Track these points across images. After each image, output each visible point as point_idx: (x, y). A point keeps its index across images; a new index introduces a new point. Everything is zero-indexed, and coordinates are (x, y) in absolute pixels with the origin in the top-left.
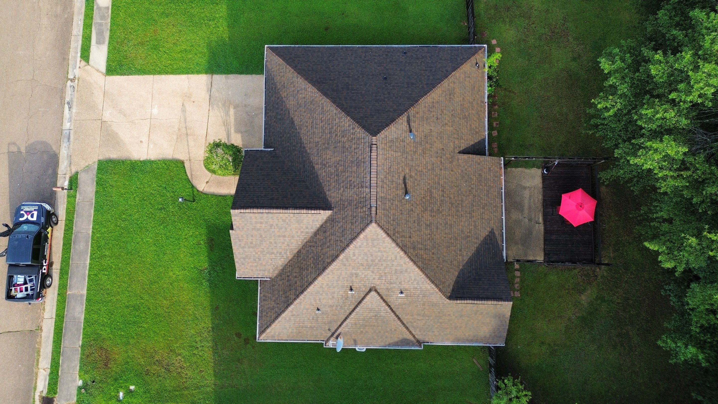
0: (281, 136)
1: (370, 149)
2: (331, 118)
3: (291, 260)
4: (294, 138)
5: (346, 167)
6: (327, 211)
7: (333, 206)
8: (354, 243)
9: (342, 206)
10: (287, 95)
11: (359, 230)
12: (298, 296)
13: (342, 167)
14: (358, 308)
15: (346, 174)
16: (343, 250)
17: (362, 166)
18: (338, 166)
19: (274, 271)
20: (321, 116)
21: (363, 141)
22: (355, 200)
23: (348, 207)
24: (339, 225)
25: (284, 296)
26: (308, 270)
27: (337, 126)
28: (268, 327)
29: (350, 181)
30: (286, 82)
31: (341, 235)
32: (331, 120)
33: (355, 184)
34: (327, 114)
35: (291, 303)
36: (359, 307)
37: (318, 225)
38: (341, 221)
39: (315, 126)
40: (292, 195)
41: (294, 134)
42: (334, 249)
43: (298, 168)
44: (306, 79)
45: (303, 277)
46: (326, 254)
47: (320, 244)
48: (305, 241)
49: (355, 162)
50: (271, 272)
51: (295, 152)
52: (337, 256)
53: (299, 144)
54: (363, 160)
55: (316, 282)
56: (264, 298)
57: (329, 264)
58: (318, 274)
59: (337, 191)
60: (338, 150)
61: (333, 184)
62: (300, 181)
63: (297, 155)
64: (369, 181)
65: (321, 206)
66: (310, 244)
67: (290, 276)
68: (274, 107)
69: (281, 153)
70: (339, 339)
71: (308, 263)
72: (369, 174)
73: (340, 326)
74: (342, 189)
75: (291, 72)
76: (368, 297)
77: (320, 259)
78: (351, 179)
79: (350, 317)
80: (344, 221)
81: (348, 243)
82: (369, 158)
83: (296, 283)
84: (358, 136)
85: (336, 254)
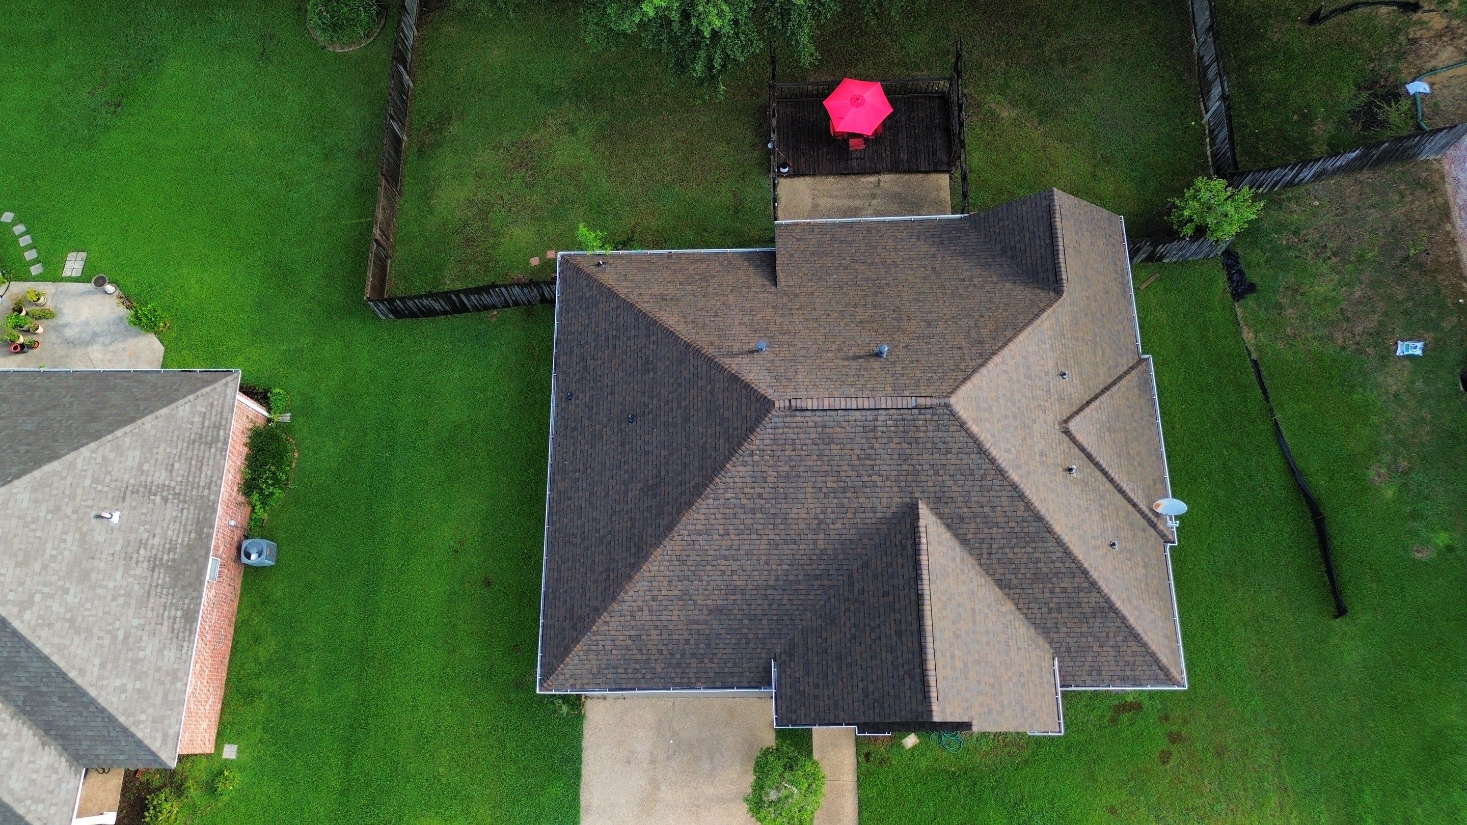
0: (744, 641)
1: (798, 413)
2: (722, 510)
3: (1017, 604)
4: (753, 607)
5: (829, 468)
6: (921, 511)
7: (908, 500)
8: (987, 446)
9: (909, 478)
10: (656, 627)
11: (963, 433)
12: (1093, 584)
13: (829, 479)
14: (1101, 462)
15: (843, 468)
16: (1001, 471)
17: (831, 430)
18: (825, 490)
19: (1039, 647)
20: (716, 537)
21: (781, 431)
22: (899, 446)
23: (914, 462)
24: (949, 483)
25: (1092, 620)
26: (1038, 560)
27: (742, 496)
28: (1157, 661)
29: (859, 458)
30: (627, 633)
31: (970, 478)
32: (727, 511)
33: (866, 446)
34: (712, 522)
35: (1108, 600)
36: (1098, 459)
37: (946, 535)
38: (940, 479)
39: (734, 552)
40: (885, 594)
41: (745, 607)
42: (999, 494)
43: (819, 592)
44: (630, 578)
45: (1054, 571)
46: (1009, 514)
47: (986, 531)
48: (978, 568)
49: (822, 447)
50: (1042, 654)
51: (785, 602)
52: (1014, 486)
53: (769, 591)
54: (820, 429)
55: (1066, 539)
56: (1094, 673)
57: (1028, 505)
58: (1047, 535)
59: (879, 490)
60: (792, 490)
61: (862, 500)
62: (851, 584)
63: (792, 597)
64: (864, 413)
65: (908, 526)
66: (985, 556)
67: (1051, 605)
68: (678, 665)
69: (783, 641)
70: (1159, 510)
71: (1025, 560)
72: (850, 413)
73: (1134, 505)
74: (875, 478)
75: (608, 619)
76: (1080, 438)
77: (1017, 530)
78: (854, 457)
79: (1118, 482)
80: (941, 472)
81: (987, 461)
82: (818, 413)
83: (1064, 590)
84: (768, 442)
85: (1009, 488)
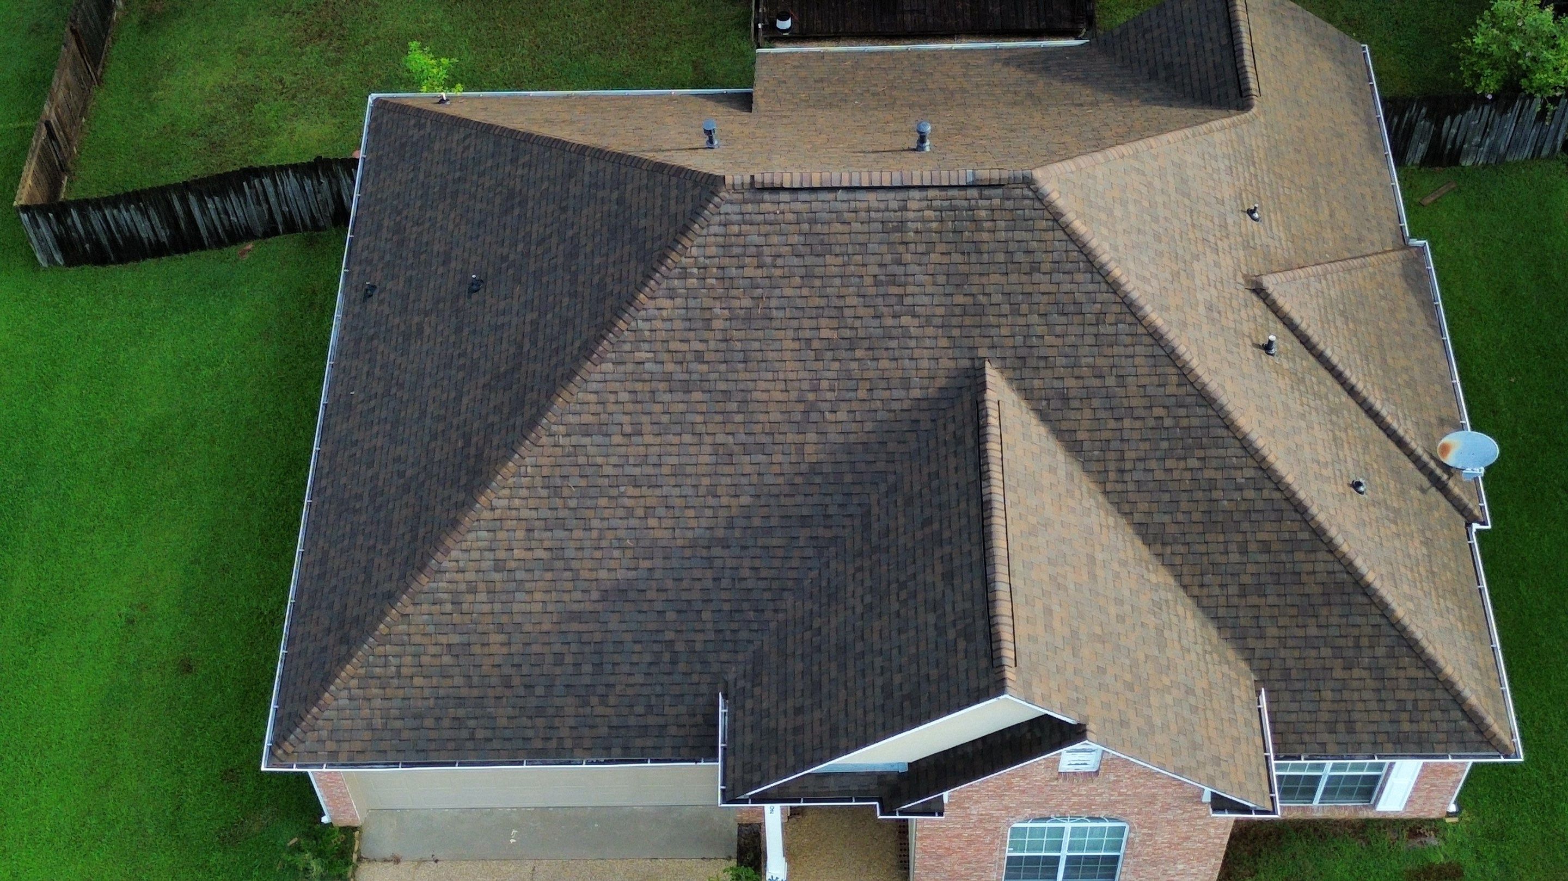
0: (667, 657)
1: (767, 196)
2: (630, 386)
3: (1178, 576)
4: (685, 584)
5: (823, 302)
6: (988, 378)
7: (966, 363)
8: (1104, 258)
9: (968, 321)
10: (500, 629)
11: (1059, 234)
12: (1319, 533)
13: (823, 322)
14: (1328, 353)
15: (851, 301)
16: (1130, 307)
17: (825, 229)
18: (816, 344)
19: (1228, 663)
20: (617, 439)
21: (735, 229)
22: (945, 259)
23: (974, 290)
24: (1039, 330)
25: (1324, 611)
26: (1212, 485)
27: (665, 357)
28: (1458, 700)
29: (877, 284)
30: (443, 640)
31: (1077, 319)
32: (638, 386)
33: (888, 258)
34: (611, 408)
35: (1349, 567)
37: (1038, 430)
38: (1021, 321)
39: (650, 470)
41: (669, 584)
42: (1130, 351)
43: (809, 552)
44: (455, 524)
45: (1243, 507)
46: (1151, 390)
47: (1112, 424)
48: (1101, 498)
49: (809, 260)
50: (1233, 675)
51: (746, 573)
52: (1156, 336)
53: (717, 551)
54: (805, 227)
55: (1260, 440)
56: (1341, 727)
57: (1185, 374)
58: (1224, 433)
59: (913, 343)
60: (756, 345)
61: (884, 364)
62: (867, 527)
63: (757, 563)
64: (882, 195)
65: (967, 406)
66: (1112, 476)
67: (1246, 579)
68: (540, 711)
69: (740, 657)
71: (1187, 485)
72: (861, 195)
73: (1400, 443)
74: (906, 320)
75: (410, 609)
76: (1288, 307)
77: (1168, 422)
78: (868, 281)
79: (1365, 393)
80: (1024, 308)
81: (1104, 287)
82: (804, 196)
83: (1266, 547)
84: (713, 251)
85: (1148, 340)
